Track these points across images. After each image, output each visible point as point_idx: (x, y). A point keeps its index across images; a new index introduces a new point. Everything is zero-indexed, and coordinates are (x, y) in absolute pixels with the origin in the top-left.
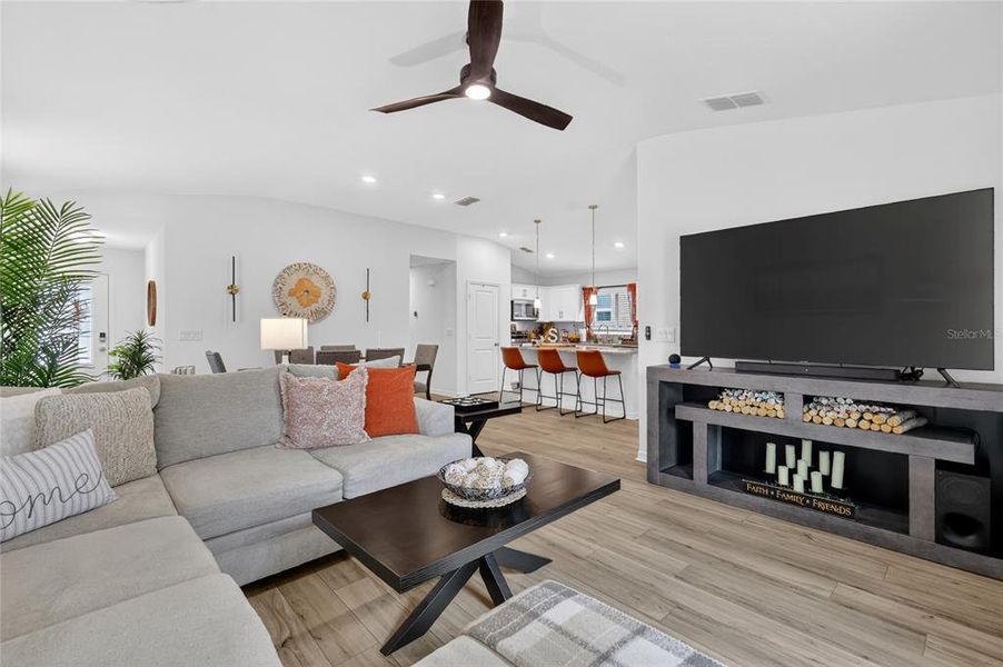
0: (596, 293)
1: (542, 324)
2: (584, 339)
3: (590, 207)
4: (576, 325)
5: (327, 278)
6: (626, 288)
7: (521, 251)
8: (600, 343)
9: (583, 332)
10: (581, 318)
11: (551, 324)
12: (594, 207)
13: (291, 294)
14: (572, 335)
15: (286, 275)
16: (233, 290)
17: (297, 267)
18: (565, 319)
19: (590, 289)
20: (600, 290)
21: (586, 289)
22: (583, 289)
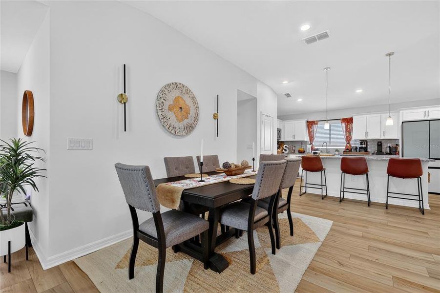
0: (317, 124)
3: (387, 55)
4: (302, 143)
5: (193, 98)
6: (340, 121)
10: (307, 139)
12: (390, 55)
13: (170, 109)
15: (166, 91)
16: (123, 99)
17: (174, 86)
18: (296, 139)
19: (312, 122)
20: (319, 123)
21: (310, 122)
22: (307, 122)
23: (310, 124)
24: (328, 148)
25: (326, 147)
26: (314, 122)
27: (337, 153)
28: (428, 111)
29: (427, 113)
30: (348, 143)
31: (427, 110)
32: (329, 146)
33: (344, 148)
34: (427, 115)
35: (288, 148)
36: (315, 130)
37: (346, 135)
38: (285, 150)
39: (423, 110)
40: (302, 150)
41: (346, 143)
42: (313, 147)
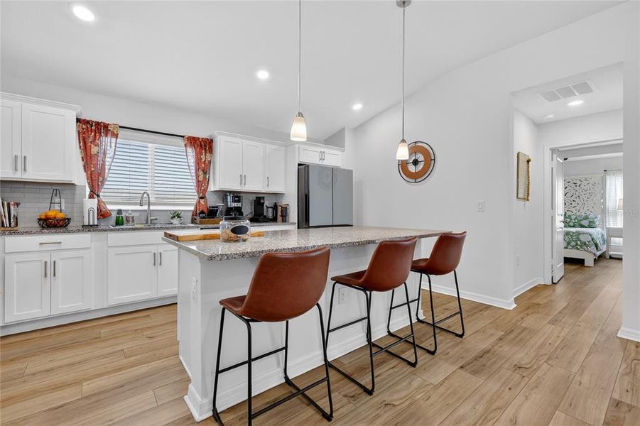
0: (116, 135)
6: (181, 141)
19: (98, 124)
21: (87, 122)
22: (78, 121)
23: (90, 131)
24: (152, 208)
25: (145, 208)
26: (106, 126)
27: (176, 221)
30: (201, 197)
31: (323, 150)
32: (155, 204)
33: (192, 208)
36: (110, 153)
37: (197, 176)
39: (319, 149)
40: (60, 216)
41: (197, 197)
42: (102, 204)
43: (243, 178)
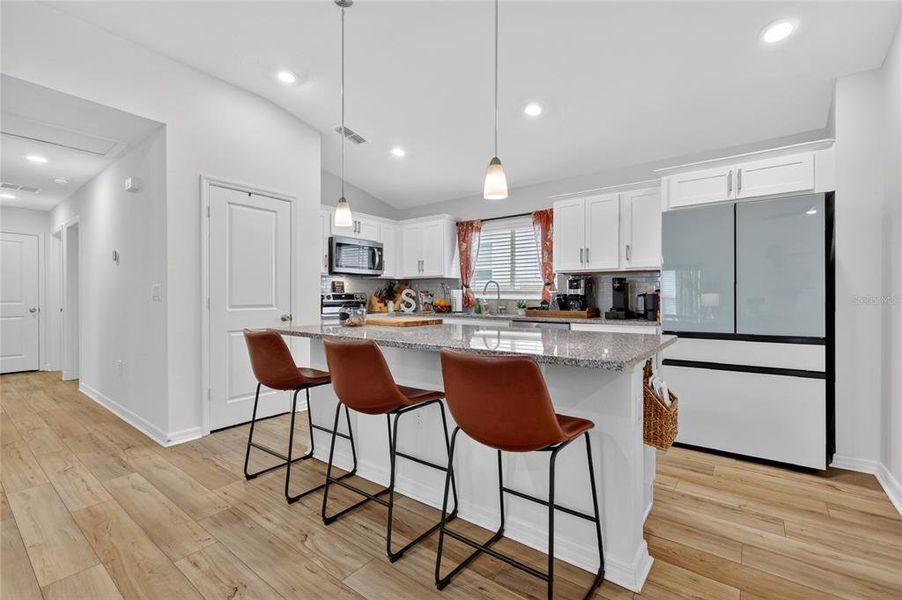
0: (479, 230)
1: (391, 282)
2: (458, 306)
4: (445, 283)
6: (530, 219)
7: (340, 137)
8: (485, 314)
9: (457, 295)
10: (454, 272)
11: (406, 283)
14: (439, 300)
18: (427, 273)
19: (468, 222)
20: (486, 226)
21: (462, 224)
22: (457, 224)
23: (464, 230)
24: (502, 297)
25: (496, 296)
26: (472, 223)
27: (520, 312)
28: (740, 171)
29: (734, 178)
30: (547, 284)
31: (734, 168)
32: (503, 293)
33: (539, 297)
34: (734, 185)
35: (413, 298)
36: (475, 247)
37: (543, 258)
38: (408, 305)
39: (725, 169)
40: (443, 304)
41: (543, 284)
42: (470, 294)
43: (585, 254)
